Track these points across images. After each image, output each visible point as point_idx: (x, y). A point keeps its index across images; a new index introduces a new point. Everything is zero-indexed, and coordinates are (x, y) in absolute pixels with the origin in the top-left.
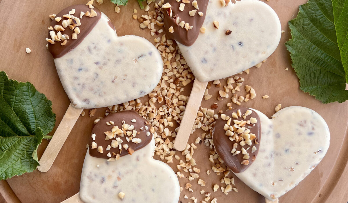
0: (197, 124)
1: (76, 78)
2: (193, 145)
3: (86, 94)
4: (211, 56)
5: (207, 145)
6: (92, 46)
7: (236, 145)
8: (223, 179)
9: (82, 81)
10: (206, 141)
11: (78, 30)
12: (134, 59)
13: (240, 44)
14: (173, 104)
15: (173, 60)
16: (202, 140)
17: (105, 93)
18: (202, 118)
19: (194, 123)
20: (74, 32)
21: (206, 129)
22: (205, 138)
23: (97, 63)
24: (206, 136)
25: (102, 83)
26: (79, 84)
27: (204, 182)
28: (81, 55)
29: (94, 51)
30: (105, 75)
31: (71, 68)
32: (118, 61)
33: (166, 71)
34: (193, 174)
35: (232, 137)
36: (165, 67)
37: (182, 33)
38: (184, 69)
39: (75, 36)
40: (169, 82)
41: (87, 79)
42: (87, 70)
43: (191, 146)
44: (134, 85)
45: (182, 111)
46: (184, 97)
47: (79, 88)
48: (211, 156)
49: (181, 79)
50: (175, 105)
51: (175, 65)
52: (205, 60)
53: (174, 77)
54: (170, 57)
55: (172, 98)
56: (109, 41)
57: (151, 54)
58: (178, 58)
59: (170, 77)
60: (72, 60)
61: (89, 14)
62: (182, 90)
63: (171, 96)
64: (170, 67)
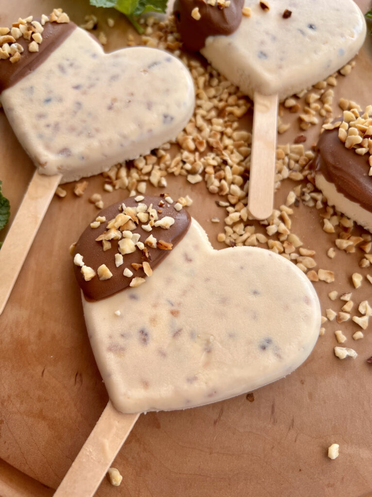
0: (280, 172)
1: (41, 116)
2: (283, 207)
3: (62, 140)
4: (270, 47)
5: (311, 204)
6: (66, 63)
8: (365, 258)
9: (52, 119)
10: (307, 197)
11: (38, 36)
12: (142, 70)
13: (311, 27)
14: (226, 148)
15: (208, 85)
16: (299, 199)
17: (97, 130)
18: (286, 159)
19: (275, 170)
20: (32, 40)
21: (300, 176)
22: (303, 194)
23: (77, 87)
24: (304, 190)
25: (90, 114)
26: (48, 126)
27: (331, 274)
28: (48, 78)
29: (70, 71)
30: (94, 102)
31: (31, 100)
32: (114, 78)
33: (199, 102)
34: (304, 259)
35: (360, 146)
36: (198, 96)
37: (215, 16)
38: (230, 94)
39: (34, 46)
40: (208, 117)
41: (62, 114)
42: (60, 100)
43: (281, 211)
44: (149, 106)
45: (247, 156)
46: (244, 133)
47: (48, 132)
48: (326, 221)
49: (229, 109)
50: (231, 147)
51: (212, 92)
52: (263, 55)
53: (216, 108)
54: (202, 80)
55: (221, 139)
56: (94, 56)
57: (168, 60)
58: (215, 82)
59: (209, 111)
60: (32, 88)
61: (55, 18)
62: (235, 125)
63: (219, 136)
64: (204, 95)
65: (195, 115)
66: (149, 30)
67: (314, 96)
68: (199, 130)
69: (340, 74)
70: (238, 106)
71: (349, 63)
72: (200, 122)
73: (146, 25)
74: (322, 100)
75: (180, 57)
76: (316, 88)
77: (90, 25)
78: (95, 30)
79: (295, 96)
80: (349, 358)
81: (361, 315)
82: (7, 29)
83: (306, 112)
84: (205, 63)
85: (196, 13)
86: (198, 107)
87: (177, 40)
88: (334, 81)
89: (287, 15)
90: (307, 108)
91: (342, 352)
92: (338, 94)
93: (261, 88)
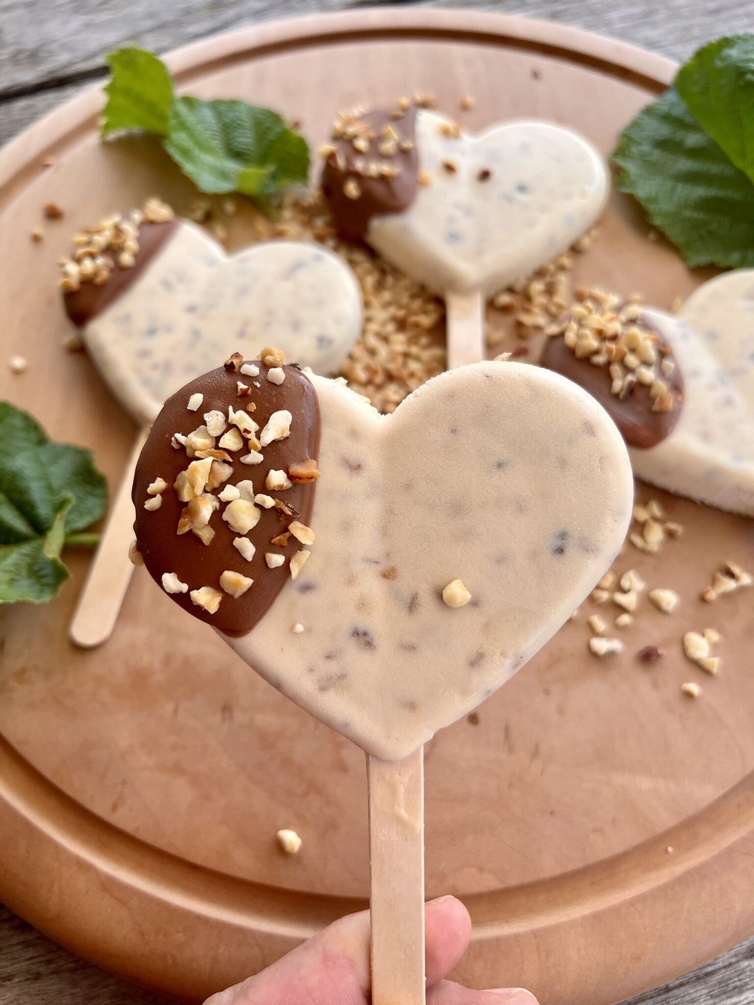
1: (144, 354)
4: (464, 225)
6: (172, 278)
7: (616, 370)
9: (160, 356)
11: (131, 244)
12: (280, 277)
13: (521, 189)
14: (412, 375)
15: (380, 286)
20: (123, 250)
23: (191, 309)
25: (213, 345)
26: (155, 367)
28: (149, 300)
29: (180, 287)
31: (129, 333)
32: (243, 291)
33: (369, 313)
35: (597, 352)
36: (366, 305)
37: (379, 190)
38: (413, 297)
39: (127, 259)
40: (384, 333)
41: (174, 349)
42: (169, 329)
44: (296, 326)
46: (436, 352)
47: (155, 375)
49: (412, 319)
50: (419, 374)
51: (387, 296)
52: (454, 237)
53: (394, 319)
54: (370, 280)
55: (405, 365)
56: (211, 262)
57: (318, 258)
58: (390, 280)
59: (384, 324)
60: (127, 318)
61: (152, 217)
62: (424, 340)
63: (400, 360)
64: (375, 302)
65: (364, 332)
66: (287, 214)
67: (537, 287)
68: (372, 352)
69: (575, 250)
70: (425, 312)
71: (587, 232)
72: (373, 341)
73: (280, 207)
74: (550, 290)
75: (336, 249)
76: (540, 273)
77: (199, 214)
78: (207, 221)
79: (510, 290)
80: (611, 654)
81: (624, 591)
82: (83, 238)
83: (528, 311)
84: (372, 253)
85: (352, 189)
86: (368, 320)
87: (330, 224)
88: (566, 261)
89: (485, 175)
90: (527, 305)
91: (601, 646)
92: (574, 279)
93: (454, 284)
